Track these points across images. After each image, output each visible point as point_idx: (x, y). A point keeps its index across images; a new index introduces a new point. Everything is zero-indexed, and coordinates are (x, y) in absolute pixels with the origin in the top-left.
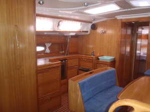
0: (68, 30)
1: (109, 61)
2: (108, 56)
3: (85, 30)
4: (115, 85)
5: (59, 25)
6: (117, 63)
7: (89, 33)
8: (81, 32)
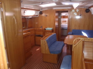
0: (29, 15)
1: (51, 30)
2: (49, 27)
3: (36, 15)
4: (56, 41)
5: (24, 12)
6: (54, 31)
7: (38, 16)
8: (35, 16)
